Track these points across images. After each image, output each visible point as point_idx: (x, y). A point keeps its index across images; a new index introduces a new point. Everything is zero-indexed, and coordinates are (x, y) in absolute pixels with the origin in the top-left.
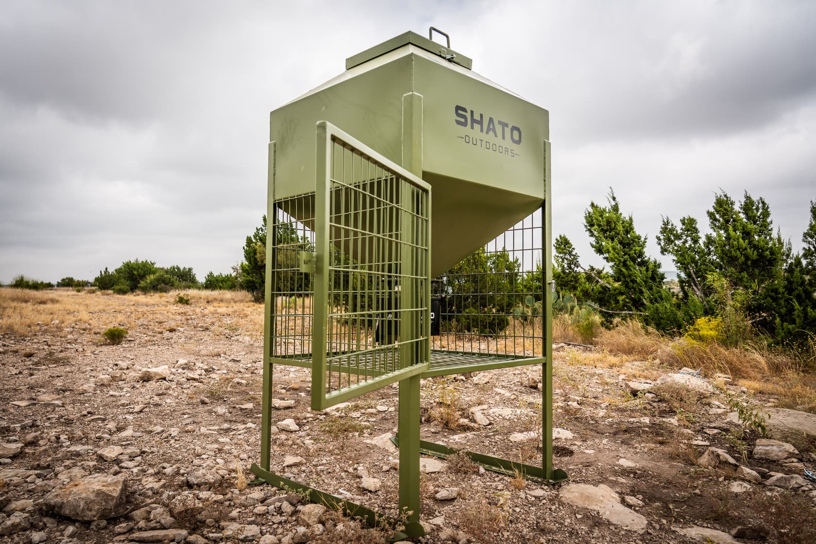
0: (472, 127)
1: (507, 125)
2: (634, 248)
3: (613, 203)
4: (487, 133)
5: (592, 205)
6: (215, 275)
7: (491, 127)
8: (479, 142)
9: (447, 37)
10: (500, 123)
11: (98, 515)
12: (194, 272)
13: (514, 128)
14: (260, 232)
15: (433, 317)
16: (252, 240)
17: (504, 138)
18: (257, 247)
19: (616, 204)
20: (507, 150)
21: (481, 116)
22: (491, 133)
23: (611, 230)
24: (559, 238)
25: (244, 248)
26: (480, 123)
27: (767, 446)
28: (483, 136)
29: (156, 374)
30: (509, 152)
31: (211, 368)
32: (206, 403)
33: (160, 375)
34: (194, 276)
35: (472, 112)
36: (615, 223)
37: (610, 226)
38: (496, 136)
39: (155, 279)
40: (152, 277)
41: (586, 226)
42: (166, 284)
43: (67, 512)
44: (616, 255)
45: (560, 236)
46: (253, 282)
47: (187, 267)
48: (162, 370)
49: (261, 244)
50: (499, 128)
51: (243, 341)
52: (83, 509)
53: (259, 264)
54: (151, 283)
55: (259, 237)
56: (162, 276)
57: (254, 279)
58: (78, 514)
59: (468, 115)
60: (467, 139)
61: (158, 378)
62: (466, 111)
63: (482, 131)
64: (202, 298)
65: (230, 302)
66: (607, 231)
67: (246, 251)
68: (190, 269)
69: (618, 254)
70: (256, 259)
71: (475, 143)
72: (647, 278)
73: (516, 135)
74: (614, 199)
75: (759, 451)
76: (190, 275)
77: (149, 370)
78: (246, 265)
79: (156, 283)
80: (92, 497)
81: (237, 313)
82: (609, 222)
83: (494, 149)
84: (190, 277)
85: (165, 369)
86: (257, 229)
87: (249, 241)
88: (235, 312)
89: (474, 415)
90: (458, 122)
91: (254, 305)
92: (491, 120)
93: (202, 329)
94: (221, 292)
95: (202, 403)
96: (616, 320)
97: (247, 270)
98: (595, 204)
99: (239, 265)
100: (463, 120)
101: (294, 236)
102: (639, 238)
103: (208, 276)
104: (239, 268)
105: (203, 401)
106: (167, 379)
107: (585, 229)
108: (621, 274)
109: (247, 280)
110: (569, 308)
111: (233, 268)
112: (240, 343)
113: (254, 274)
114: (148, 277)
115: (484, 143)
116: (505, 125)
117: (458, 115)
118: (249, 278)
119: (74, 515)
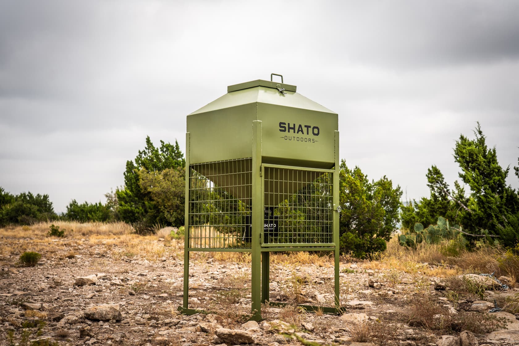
0: (289, 131)
1: (310, 127)
2: (494, 178)
3: (479, 137)
4: (298, 133)
5: (462, 138)
6: (79, 204)
7: (300, 129)
8: (293, 138)
9: (282, 76)
10: (305, 126)
11: (112, 317)
12: (50, 200)
13: (314, 128)
14: (143, 155)
15: (275, 227)
16: (133, 165)
17: (308, 134)
18: (140, 173)
19: (482, 137)
20: (310, 140)
21: (294, 125)
22: (300, 132)
23: (473, 161)
24: (431, 169)
25: (124, 174)
26: (294, 128)
27: (478, 304)
28: (296, 135)
29: (88, 280)
30: (311, 141)
31: (126, 278)
32: (134, 295)
33: (91, 281)
34: (50, 205)
35: (289, 124)
36: (476, 155)
37: (472, 158)
38: (303, 133)
39: (12, 210)
40: (8, 207)
41: (456, 158)
42: (27, 215)
43: (97, 317)
44: (476, 184)
45: (432, 167)
46: (132, 212)
47: (42, 194)
48: (92, 277)
49: (144, 169)
50: (305, 129)
51: (143, 264)
52: (105, 314)
53: (142, 191)
54: (7, 214)
55: (141, 161)
56: (22, 205)
57: (133, 208)
58: (103, 317)
59: (287, 126)
60: (286, 138)
61: (90, 283)
62: (285, 124)
63: (294, 132)
64: (74, 230)
65: (110, 235)
66: (470, 162)
67: (126, 177)
68: (46, 197)
69: (477, 183)
70: (138, 186)
71: (290, 139)
72: (502, 204)
73: (316, 131)
74: (480, 133)
75: (473, 307)
76: (46, 204)
77: (82, 277)
78: (122, 192)
79: (13, 214)
80: (108, 310)
81: (125, 244)
82: (471, 154)
83: (302, 140)
84: (46, 207)
85: (94, 277)
86: (139, 152)
87: (130, 166)
88: (122, 242)
89: (316, 297)
90: (281, 130)
91: (138, 237)
92: (300, 126)
93: (98, 256)
94: (95, 224)
95: (131, 295)
96: (478, 244)
97: (124, 198)
98: (465, 137)
99: (114, 192)
100: (284, 129)
101: (180, 159)
102: (499, 169)
103: (71, 205)
104: (114, 196)
105: (132, 293)
106: (96, 284)
107: (455, 160)
108: (480, 201)
109: (125, 210)
110: (454, 234)
111: (107, 196)
112: (140, 266)
113: (132, 203)
114: (3, 207)
115: (296, 139)
116: (308, 127)
117: (281, 127)
118: (127, 207)
119: (100, 318)
